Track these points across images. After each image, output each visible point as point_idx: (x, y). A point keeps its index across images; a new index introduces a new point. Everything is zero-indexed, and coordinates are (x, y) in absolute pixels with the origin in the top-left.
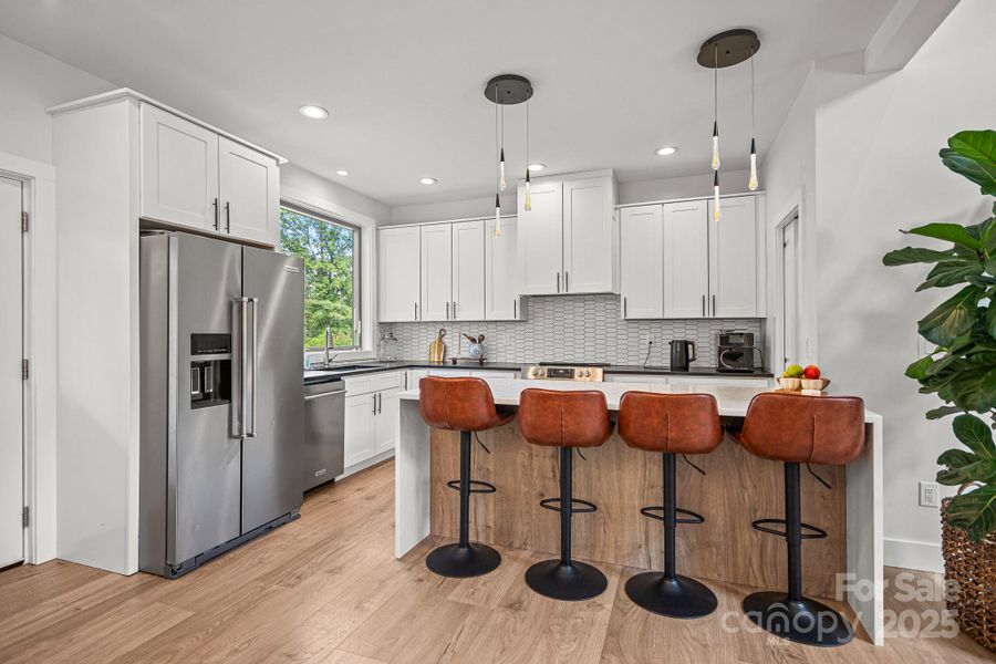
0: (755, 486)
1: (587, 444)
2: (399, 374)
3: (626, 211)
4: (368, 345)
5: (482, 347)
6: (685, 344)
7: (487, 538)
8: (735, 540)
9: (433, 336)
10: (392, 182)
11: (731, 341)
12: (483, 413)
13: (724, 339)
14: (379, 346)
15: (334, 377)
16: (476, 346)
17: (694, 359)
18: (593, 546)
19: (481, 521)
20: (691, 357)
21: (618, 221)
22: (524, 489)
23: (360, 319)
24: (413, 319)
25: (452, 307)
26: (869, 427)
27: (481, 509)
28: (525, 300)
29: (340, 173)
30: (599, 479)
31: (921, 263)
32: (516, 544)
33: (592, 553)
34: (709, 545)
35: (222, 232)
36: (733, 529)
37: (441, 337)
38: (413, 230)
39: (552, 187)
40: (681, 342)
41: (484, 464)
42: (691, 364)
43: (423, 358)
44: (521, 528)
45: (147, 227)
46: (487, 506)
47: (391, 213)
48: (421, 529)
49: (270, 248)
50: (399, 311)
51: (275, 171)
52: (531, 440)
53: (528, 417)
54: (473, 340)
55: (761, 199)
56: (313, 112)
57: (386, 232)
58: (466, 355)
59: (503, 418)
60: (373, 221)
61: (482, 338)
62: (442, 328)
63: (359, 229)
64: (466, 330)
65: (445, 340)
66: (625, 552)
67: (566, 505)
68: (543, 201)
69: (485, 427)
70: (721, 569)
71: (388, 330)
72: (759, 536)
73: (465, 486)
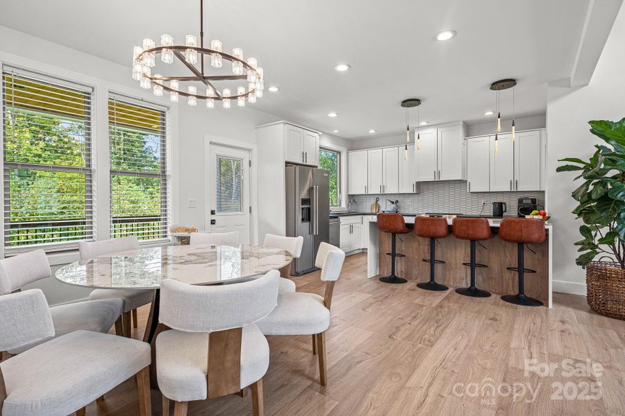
0: (510, 256)
1: (440, 237)
2: (359, 217)
3: (471, 140)
4: (344, 205)
5: (397, 206)
6: (501, 204)
7: (402, 275)
8: (502, 277)
9: (373, 201)
10: (354, 130)
11: (524, 202)
12: (400, 227)
13: (520, 201)
14: (348, 206)
15: (337, 216)
16: (394, 205)
17: (505, 211)
18: (445, 279)
19: (399, 269)
20: (504, 210)
21: (466, 145)
22: (416, 257)
23: (340, 192)
24: (364, 193)
25: (383, 187)
26: (547, 230)
27: (399, 265)
28: (419, 184)
29: (335, 131)
30: (447, 253)
31: (567, 172)
32: (414, 278)
33: (444, 281)
34: (492, 278)
35: (305, 163)
36: (502, 272)
37: (377, 201)
38: (364, 152)
39: (432, 131)
40: (499, 203)
41: (401, 247)
42: (504, 214)
43: (368, 211)
44: (415, 272)
45: (287, 163)
46: (401, 264)
47: (354, 144)
48: (376, 272)
49: (316, 167)
50: (357, 190)
51: (318, 137)
52: (418, 236)
53: (418, 227)
54: (393, 203)
55: (543, 132)
56: (333, 115)
57: (352, 154)
58: (389, 209)
59: (409, 229)
60: (346, 149)
61: (397, 202)
62: (377, 197)
63: (340, 153)
64: (389, 198)
65: (379, 202)
66: (457, 281)
67: (432, 261)
68: (428, 138)
69: (401, 232)
70: (497, 288)
71: (352, 198)
72: (512, 274)
73: (393, 255)
